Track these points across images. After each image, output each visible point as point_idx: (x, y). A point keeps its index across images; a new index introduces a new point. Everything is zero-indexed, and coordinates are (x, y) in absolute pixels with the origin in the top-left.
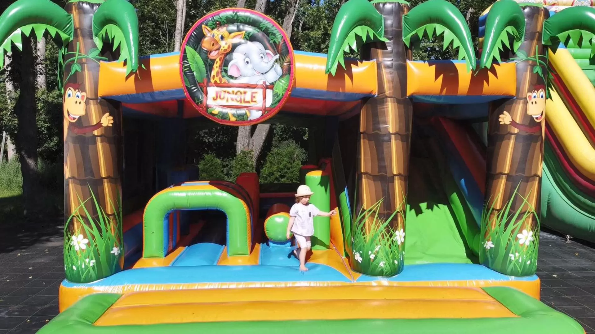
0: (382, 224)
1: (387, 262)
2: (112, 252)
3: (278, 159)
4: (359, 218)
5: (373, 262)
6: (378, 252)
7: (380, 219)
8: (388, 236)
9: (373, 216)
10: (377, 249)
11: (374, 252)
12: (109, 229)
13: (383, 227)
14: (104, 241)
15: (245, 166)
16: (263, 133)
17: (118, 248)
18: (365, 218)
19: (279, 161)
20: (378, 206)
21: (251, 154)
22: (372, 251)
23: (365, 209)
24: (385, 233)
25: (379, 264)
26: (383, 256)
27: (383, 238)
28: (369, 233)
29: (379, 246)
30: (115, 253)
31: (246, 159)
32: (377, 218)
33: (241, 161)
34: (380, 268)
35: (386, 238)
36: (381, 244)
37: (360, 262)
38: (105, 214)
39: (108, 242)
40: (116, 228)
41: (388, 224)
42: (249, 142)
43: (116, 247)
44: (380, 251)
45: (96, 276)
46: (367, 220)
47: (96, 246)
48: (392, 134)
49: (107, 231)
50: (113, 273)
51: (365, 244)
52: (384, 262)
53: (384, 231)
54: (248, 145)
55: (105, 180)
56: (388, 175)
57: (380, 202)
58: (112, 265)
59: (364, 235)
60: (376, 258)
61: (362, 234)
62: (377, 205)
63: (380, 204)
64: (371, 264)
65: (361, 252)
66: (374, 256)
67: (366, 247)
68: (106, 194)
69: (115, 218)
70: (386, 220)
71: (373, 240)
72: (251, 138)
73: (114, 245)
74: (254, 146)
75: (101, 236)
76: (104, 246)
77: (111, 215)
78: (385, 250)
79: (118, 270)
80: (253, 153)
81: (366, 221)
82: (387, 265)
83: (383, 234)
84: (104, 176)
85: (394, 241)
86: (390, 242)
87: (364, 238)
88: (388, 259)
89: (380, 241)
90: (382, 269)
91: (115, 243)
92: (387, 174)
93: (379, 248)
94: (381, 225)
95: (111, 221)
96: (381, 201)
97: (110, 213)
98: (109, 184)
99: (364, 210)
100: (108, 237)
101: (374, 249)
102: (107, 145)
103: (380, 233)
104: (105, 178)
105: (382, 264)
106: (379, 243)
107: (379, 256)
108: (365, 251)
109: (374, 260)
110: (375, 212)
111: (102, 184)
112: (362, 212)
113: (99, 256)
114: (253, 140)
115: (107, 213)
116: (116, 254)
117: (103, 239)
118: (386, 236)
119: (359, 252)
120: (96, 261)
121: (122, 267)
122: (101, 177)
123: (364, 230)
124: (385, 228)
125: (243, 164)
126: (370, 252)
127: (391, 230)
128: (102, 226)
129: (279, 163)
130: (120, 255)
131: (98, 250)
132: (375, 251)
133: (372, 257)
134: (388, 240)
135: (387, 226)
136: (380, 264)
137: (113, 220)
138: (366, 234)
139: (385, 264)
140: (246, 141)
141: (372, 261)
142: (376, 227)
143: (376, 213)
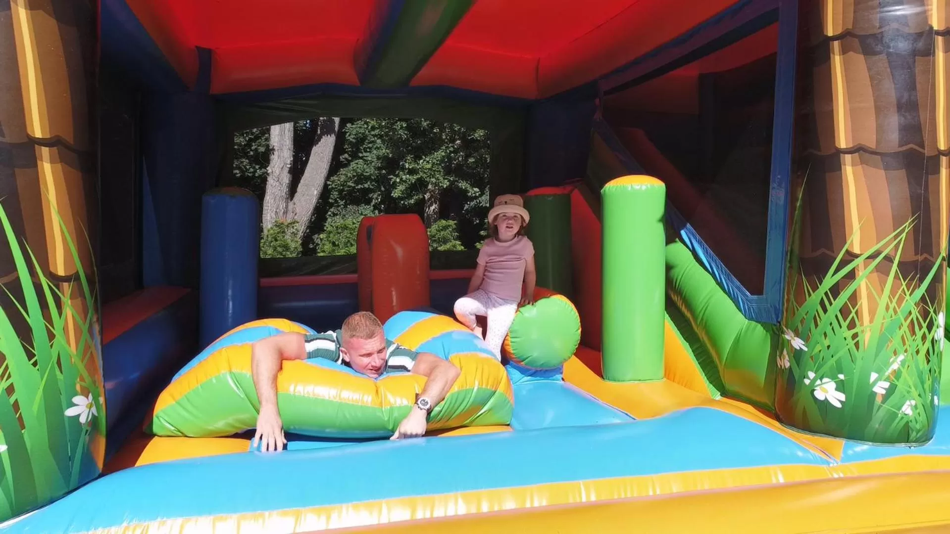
0: (910, 295)
1: (919, 401)
2: (70, 412)
3: (347, 237)
4: (829, 281)
5: (884, 402)
6: (897, 374)
7: (904, 281)
8: (925, 325)
9: (883, 270)
10: (895, 366)
11: (888, 372)
12: (58, 331)
13: (911, 301)
14: (39, 376)
15: (283, 251)
16: (314, 192)
17: (90, 396)
18: (858, 279)
19: (349, 241)
20: (899, 242)
21: (293, 227)
22: (879, 371)
23: (856, 250)
24: (917, 319)
25: (899, 409)
26: (911, 384)
27: (913, 333)
28: (871, 321)
29: (901, 357)
30: (79, 415)
31: (284, 237)
32: (896, 277)
33: (276, 240)
34: (902, 418)
35: (919, 334)
36: (906, 351)
37: (839, 405)
38: (45, 275)
39: (56, 376)
40: (85, 328)
41: (926, 291)
42: (287, 207)
43: (85, 393)
44: (904, 371)
45: (11, 504)
46: (862, 283)
47: (10, 390)
48: (938, 33)
49: (51, 336)
50: (71, 488)
51: (858, 355)
52: (913, 402)
53: (915, 313)
54: (285, 213)
55: (45, 151)
56: (927, 152)
57: (906, 231)
58: (71, 459)
59: (852, 326)
60: (891, 391)
61: (845, 324)
62: (896, 237)
63: (904, 235)
64: (875, 408)
65: (841, 377)
66: (886, 385)
67: (859, 362)
68: (48, 201)
69: (78, 293)
70: (921, 280)
71: (883, 341)
72: (291, 200)
73: (78, 388)
74: (296, 214)
75: (30, 355)
76: (40, 392)
77: (67, 279)
78: (917, 367)
79: (87, 477)
80: (297, 226)
81: (859, 286)
82: (921, 409)
83: (912, 321)
84: (38, 134)
85: (936, 341)
86: (928, 344)
87: (855, 336)
88: (923, 394)
89: (904, 344)
90: (907, 423)
91: (82, 379)
92: (923, 147)
93: (903, 363)
94: (908, 297)
95: (66, 301)
96: (908, 226)
97: (61, 272)
98: (59, 166)
99: (851, 256)
100: (55, 359)
101: (888, 364)
102: (52, 23)
103: (906, 320)
104: (43, 142)
105: (907, 409)
106: (901, 349)
107: (900, 384)
108: (857, 372)
109: (886, 397)
110: (889, 259)
111: (32, 163)
112: (843, 264)
113: (23, 427)
114: (295, 204)
115: (52, 269)
116: (83, 420)
117: (35, 364)
118: (921, 327)
119: (833, 377)
120: (8, 449)
121: (100, 465)
122: (28, 136)
123: (853, 311)
124: (917, 304)
125: (279, 246)
126: (874, 376)
127: (932, 310)
128: (34, 317)
129: (349, 245)
130: (94, 422)
131: (16, 406)
132: (890, 370)
133: (880, 388)
134: (924, 338)
135: (923, 299)
136: (904, 409)
137: (71, 299)
138: (862, 324)
139: (916, 407)
140: (282, 205)
141: (878, 400)
142: (895, 301)
143: (893, 262)
